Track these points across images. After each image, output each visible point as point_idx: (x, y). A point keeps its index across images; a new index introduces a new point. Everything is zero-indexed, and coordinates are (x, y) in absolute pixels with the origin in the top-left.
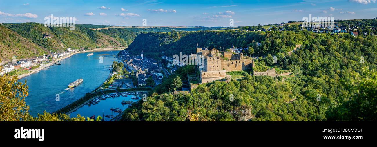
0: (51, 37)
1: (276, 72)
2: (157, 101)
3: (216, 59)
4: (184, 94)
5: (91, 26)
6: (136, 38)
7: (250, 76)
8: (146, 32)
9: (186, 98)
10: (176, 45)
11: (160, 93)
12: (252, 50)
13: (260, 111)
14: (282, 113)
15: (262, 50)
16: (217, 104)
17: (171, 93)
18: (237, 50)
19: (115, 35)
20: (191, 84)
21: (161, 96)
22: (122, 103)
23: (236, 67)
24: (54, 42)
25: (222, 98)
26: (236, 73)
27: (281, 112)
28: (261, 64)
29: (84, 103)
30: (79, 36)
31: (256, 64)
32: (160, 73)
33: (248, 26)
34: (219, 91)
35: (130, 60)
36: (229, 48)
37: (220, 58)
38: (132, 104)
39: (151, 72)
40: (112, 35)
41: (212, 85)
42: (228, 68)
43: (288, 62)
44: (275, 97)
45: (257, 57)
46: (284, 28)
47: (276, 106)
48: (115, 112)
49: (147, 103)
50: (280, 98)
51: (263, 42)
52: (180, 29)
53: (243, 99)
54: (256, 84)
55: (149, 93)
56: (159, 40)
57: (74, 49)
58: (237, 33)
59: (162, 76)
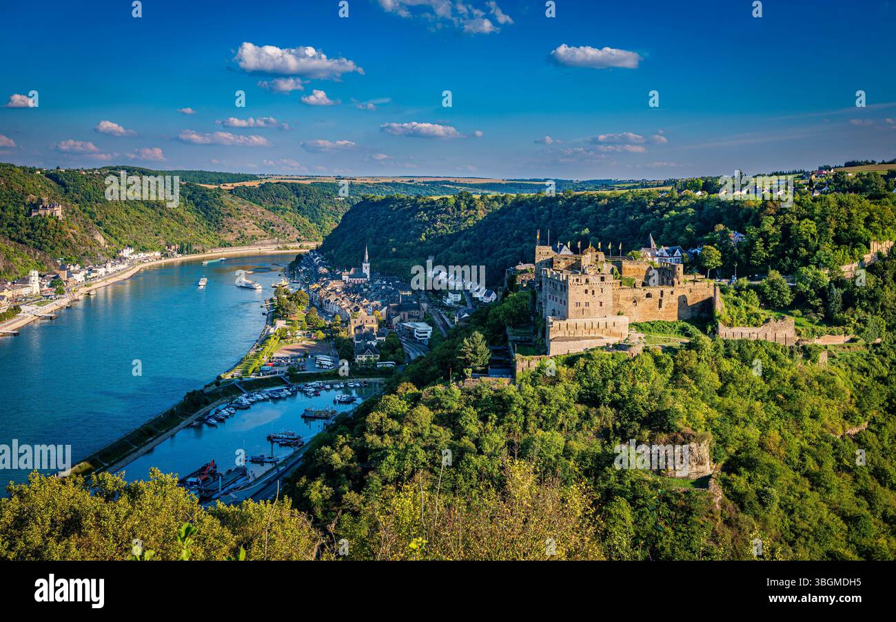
0: (59, 211)
1: (796, 330)
2: (411, 408)
3: (595, 280)
4: (496, 387)
5: (203, 176)
6: (346, 213)
7: (705, 340)
8: (380, 197)
9: (500, 398)
10: (471, 236)
11: (420, 384)
12: (714, 257)
13: (737, 452)
14: (817, 467)
15: (749, 256)
16: (597, 420)
17: (457, 385)
18: (666, 254)
19: (281, 204)
20: (518, 356)
21: (425, 392)
22: (304, 416)
23: (660, 306)
24: (72, 231)
25: (614, 404)
26: (662, 328)
27: (811, 465)
28: (743, 303)
29: (179, 424)
30: (159, 209)
31: (726, 300)
32: (423, 321)
33: (702, 178)
34: (604, 381)
35: (327, 283)
36: (639, 249)
37: (610, 279)
38: (336, 420)
39: (396, 320)
40: (272, 205)
41: (581, 362)
42: (634, 310)
43: (840, 300)
44: (790, 411)
45: (730, 278)
46: (830, 184)
47: (796, 443)
48: (281, 445)
49: (382, 415)
50: (811, 417)
51: (752, 231)
52: (483, 186)
53: (681, 410)
54: (727, 365)
55: (388, 384)
56: (420, 222)
57: (144, 250)
58: (666, 200)
59: (429, 333)
